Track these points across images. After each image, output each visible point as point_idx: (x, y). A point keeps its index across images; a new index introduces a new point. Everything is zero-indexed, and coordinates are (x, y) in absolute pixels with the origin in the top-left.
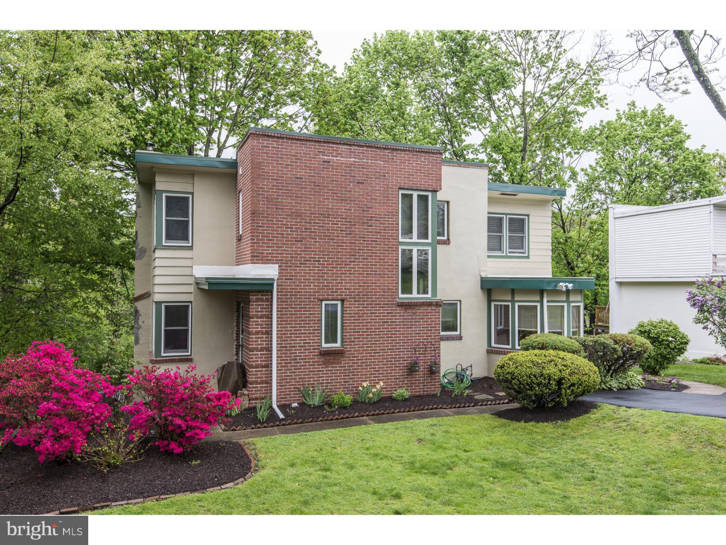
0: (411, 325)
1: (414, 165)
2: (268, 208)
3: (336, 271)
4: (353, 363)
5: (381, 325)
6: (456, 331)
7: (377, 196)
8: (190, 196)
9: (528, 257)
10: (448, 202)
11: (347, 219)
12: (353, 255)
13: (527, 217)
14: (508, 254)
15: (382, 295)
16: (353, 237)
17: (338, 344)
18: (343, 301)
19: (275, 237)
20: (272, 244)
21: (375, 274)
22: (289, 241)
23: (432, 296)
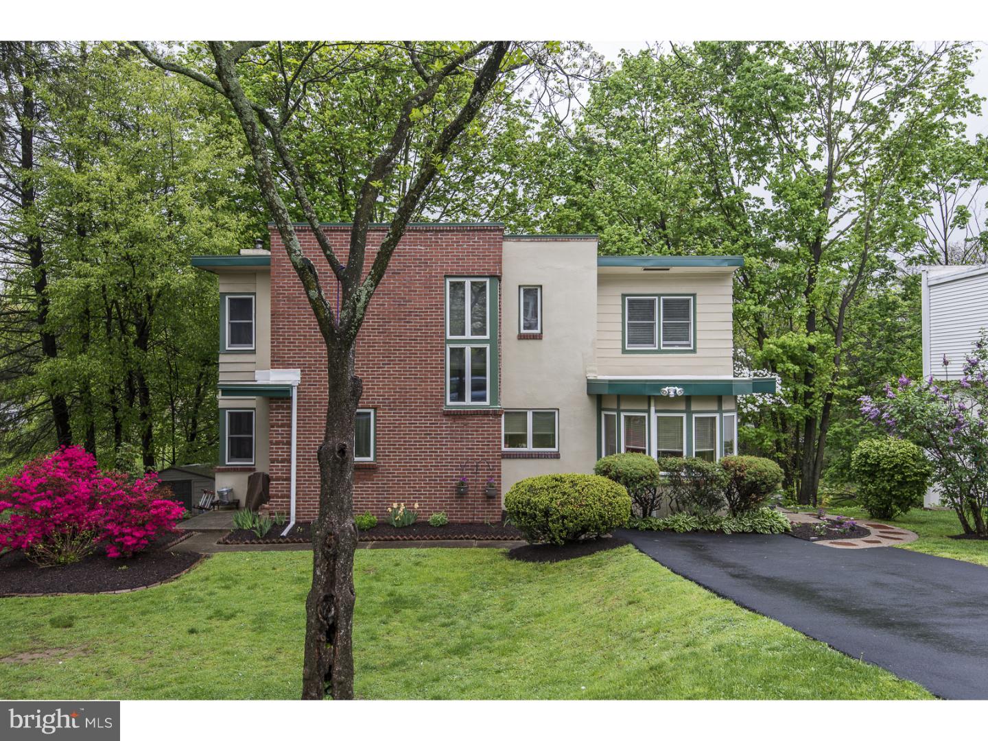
0: (461, 438)
1: (465, 246)
2: (289, 308)
3: (367, 375)
4: (387, 480)
5: (423, 438)
6: (554, 447)
7: (418, 287)
8: (253, 297)
9: (694, 351)
10: (541, 286)
11: (379, 315)
12: (387, 357)
13: (692, 298)
14: (662, 348)
15: (424, 403)
16: (388, 336)
17: (371, 459)
18: (375, 409)
19: (297, 339)
20: (294, 346)
21: (415, 378)
22: (312, 343)
23: (491, 404)
